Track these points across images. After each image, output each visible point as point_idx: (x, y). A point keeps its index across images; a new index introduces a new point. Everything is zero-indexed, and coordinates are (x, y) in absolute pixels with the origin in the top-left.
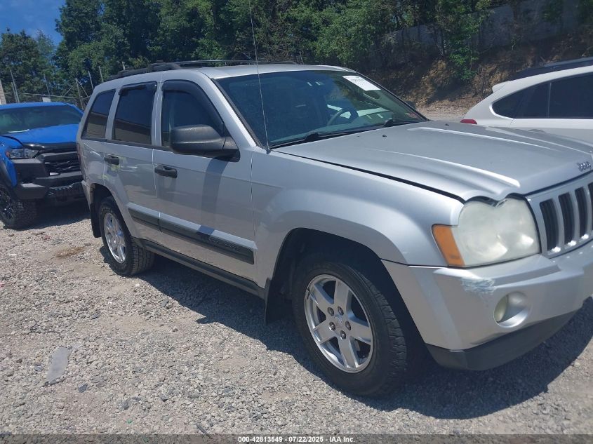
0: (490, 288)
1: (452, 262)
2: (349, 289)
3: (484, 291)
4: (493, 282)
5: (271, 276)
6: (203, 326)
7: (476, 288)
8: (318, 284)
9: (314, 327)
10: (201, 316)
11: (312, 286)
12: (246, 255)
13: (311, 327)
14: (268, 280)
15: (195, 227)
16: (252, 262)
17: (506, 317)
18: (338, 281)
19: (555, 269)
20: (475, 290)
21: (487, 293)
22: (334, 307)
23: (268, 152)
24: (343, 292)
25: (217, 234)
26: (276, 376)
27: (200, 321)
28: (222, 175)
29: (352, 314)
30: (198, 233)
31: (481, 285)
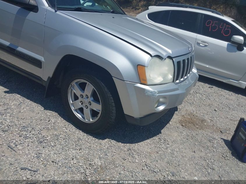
0: (156, 94)
1: (142, 82)
2: (93, 87)
3: (154, 95)
4: (157, 92)
5: (51, 76)
6: (8, 95)
7: (151, 94)
8: (76, 83)
9: (71, 102)
10: (6, 90)
11: (74, 83)
12: (38, 63)
13: (70, 102)
14: (49, 77)
15: (7, 43)
16: (41, 67)
17: (158, 106)
18: (88, 83)
19: (177, 89)
20: (150, 95)
21: (154, 96)
22: (84, 95)
23: (56, 11)
24: (90, 88)
25: (20, 49)
26: (49, 122)
27: (5, 92)
28: (26, 18)
29: (92, 99)
30: (8, 47)
31: (153, 93)
